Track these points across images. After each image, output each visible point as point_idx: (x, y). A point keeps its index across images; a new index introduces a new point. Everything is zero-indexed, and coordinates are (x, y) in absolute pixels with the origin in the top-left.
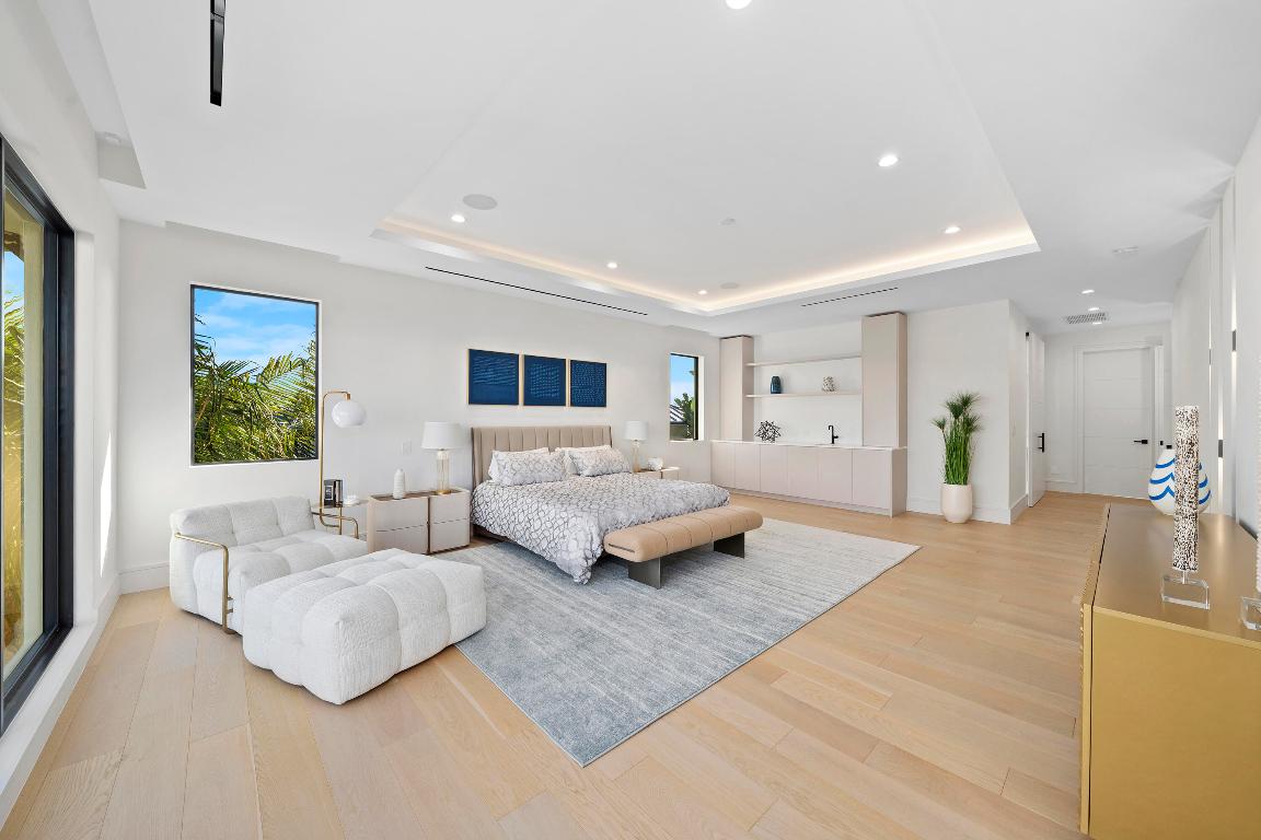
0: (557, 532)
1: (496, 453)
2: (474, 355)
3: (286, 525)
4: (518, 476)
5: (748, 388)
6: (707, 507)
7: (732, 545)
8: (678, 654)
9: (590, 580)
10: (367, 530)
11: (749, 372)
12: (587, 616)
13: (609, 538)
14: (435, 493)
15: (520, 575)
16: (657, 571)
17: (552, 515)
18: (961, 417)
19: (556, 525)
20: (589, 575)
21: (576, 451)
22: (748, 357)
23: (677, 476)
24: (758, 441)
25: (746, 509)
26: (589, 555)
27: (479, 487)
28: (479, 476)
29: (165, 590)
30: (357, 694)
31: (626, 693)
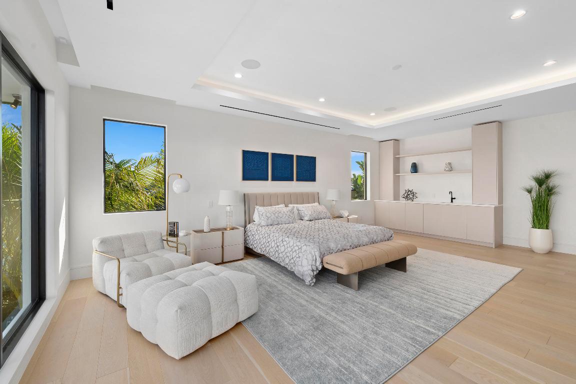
0: (294, 254)
1: (257, 207)
2: (245, 153)
3: (149, 247)
4: (270, 221)
5: (397, 170)
6: (381, 241)
7: (399, 265)
8: (380, 338)
9: (315, 283)
10: (191, 249)
11: (397, 161)
12: (316, 306)
13: (326, 259)
14: (226, 229)
15: (273, 278)
16: (355, 280)
17: (291, 244)
18: (544, 186)
19: (294, 250)
20: (314, 280)
21: (300, 206)
22: (397, 152)
23: (358, 221)
24: (403, 201)
25: (406, 242)
26: (315, 269)
27: (248, 226)
28: (248, 220)
29: (90, 279)
30: (188, 353)
31: (351, 365)
